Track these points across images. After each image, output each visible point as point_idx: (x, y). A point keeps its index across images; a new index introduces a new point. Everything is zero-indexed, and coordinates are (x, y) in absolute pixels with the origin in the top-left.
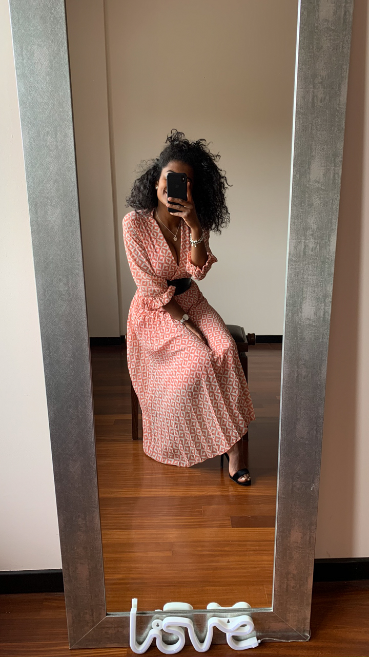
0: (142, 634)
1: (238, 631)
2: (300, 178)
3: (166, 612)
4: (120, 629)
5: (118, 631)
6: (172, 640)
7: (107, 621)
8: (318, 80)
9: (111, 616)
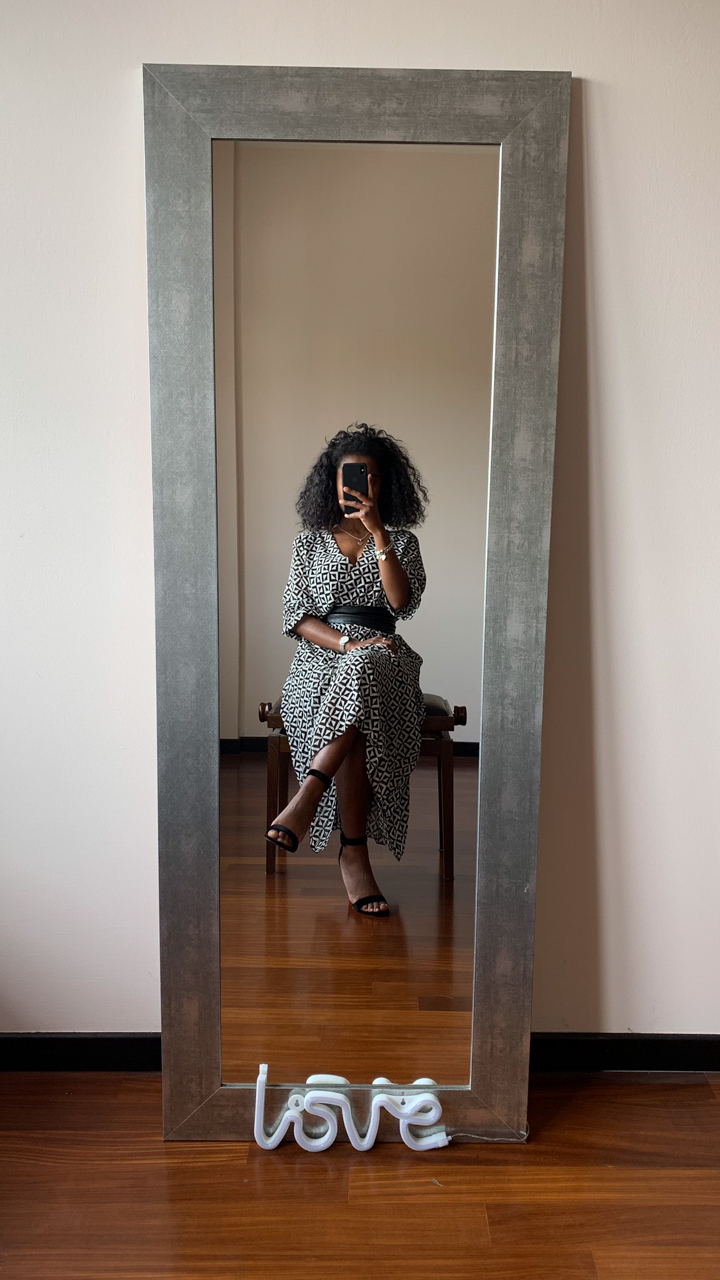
0: (273, 1119)
1: (417, 1117)
2: (501, 454)
3: (311, 1086)
4: (241, 1111)
5: (238, 1113)
6: (317, 1131)
7: (221, 1096)
9: (228, 1087)
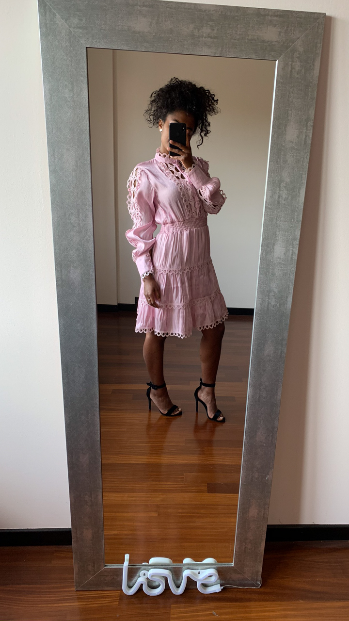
0: (132, 580)
1: (206, 580)
2: (266, 255)
3: (151, 565)
4: (115, 577)
5: (114, 578)
6: (155, 585)
7: (105, 571)
8: (283, 185)
9: (108, 567)
